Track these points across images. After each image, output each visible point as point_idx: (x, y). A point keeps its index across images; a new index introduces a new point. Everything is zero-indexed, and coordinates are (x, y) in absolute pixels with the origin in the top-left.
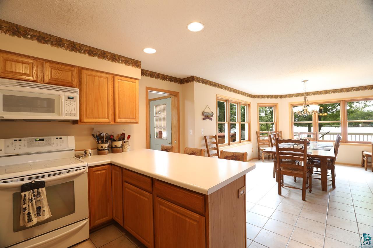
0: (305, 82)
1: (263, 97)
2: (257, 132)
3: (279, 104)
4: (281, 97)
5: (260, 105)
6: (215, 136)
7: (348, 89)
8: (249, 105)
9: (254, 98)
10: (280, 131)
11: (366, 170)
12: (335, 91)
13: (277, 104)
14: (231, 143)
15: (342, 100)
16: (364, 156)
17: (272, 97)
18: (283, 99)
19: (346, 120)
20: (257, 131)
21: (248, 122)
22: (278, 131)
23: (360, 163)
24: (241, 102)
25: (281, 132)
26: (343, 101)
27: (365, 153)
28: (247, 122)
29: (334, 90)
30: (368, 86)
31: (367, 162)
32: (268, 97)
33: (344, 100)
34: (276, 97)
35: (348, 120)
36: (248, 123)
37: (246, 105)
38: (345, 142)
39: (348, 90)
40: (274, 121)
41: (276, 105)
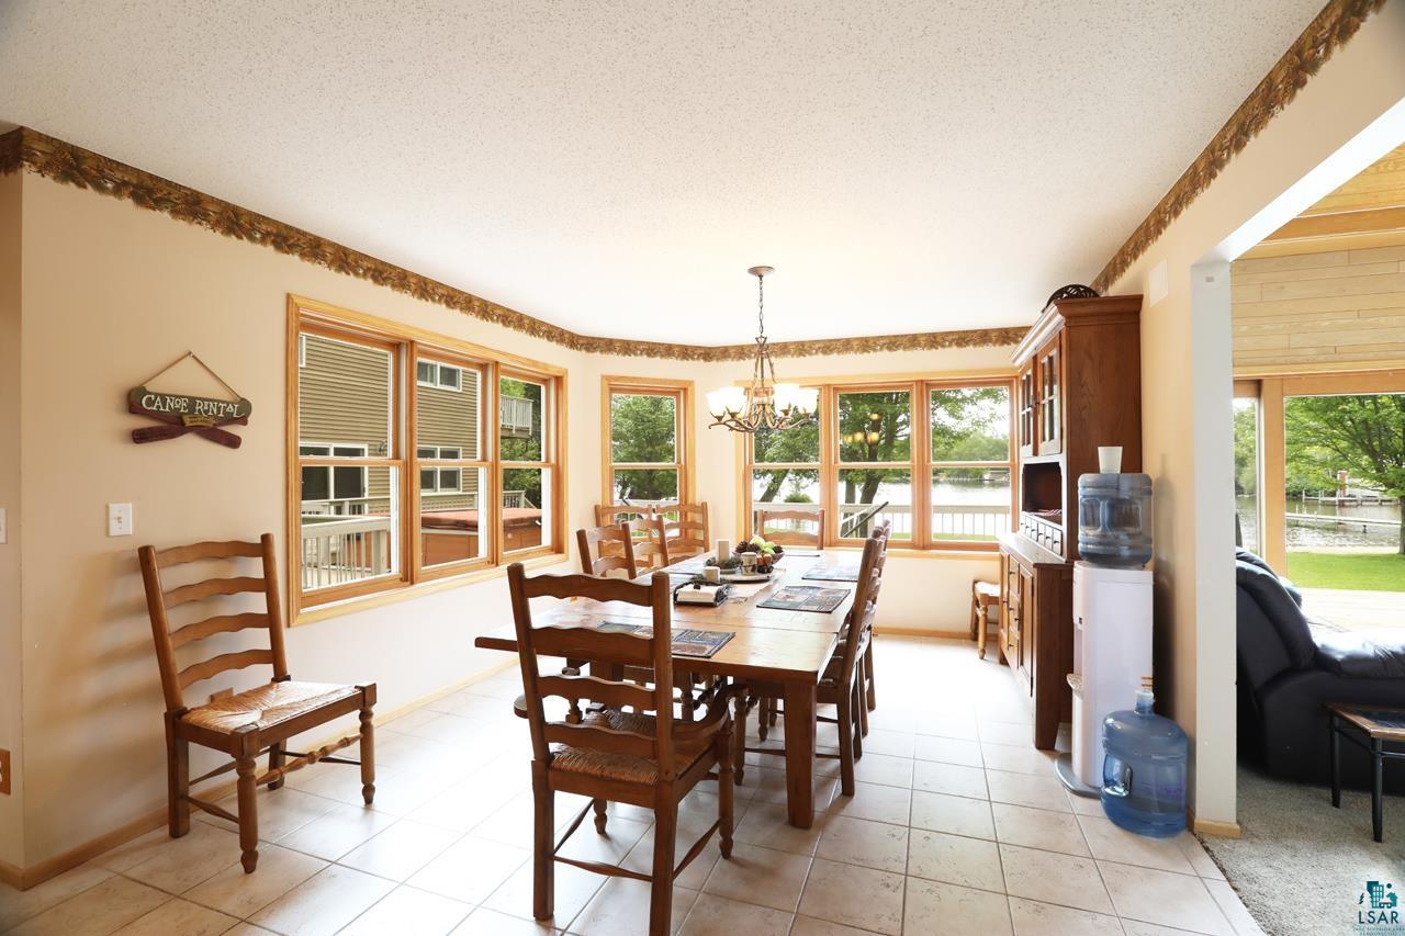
0: (761, 277)
1: (627, 348)
2: (596, 507)
3: (696, 386)
4: (708, 354)
5: (613, 386)
6: (259, 541)
7: (935, 338)
8: (559, 380)
9: (588, 350)
10: (698, 502)
11: (982, 658)
12: (893, 343)
13: (691, 383)
14: (420, 568)
15: (917, 382)
16: (976, 603)
17: (667, 350)
18: (714, 363)
19: (928, 461)
20: (600, 503)
21: (553, 461)
22: (690, 502)
23: (967, 628)
24: (501, 359)
25: (703, 509)
26: (919, 384)
27: (983, 588)
28: (548, 460)
29: (888, 337)
30: (994, 330)
31: (987, 621)
32: (652, 349)
33: (922, 381)
34: (686, 352)
35: (935, 459)
36: (552, 466)
37: (545, 381)
38: (924, 548)
39: (934, 340)
40: (679, 462)
41: (685, 390)
